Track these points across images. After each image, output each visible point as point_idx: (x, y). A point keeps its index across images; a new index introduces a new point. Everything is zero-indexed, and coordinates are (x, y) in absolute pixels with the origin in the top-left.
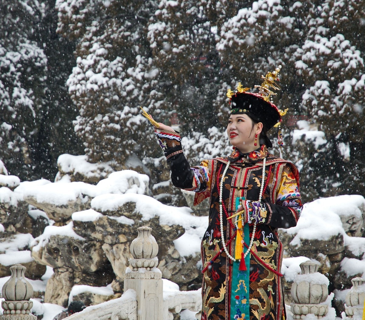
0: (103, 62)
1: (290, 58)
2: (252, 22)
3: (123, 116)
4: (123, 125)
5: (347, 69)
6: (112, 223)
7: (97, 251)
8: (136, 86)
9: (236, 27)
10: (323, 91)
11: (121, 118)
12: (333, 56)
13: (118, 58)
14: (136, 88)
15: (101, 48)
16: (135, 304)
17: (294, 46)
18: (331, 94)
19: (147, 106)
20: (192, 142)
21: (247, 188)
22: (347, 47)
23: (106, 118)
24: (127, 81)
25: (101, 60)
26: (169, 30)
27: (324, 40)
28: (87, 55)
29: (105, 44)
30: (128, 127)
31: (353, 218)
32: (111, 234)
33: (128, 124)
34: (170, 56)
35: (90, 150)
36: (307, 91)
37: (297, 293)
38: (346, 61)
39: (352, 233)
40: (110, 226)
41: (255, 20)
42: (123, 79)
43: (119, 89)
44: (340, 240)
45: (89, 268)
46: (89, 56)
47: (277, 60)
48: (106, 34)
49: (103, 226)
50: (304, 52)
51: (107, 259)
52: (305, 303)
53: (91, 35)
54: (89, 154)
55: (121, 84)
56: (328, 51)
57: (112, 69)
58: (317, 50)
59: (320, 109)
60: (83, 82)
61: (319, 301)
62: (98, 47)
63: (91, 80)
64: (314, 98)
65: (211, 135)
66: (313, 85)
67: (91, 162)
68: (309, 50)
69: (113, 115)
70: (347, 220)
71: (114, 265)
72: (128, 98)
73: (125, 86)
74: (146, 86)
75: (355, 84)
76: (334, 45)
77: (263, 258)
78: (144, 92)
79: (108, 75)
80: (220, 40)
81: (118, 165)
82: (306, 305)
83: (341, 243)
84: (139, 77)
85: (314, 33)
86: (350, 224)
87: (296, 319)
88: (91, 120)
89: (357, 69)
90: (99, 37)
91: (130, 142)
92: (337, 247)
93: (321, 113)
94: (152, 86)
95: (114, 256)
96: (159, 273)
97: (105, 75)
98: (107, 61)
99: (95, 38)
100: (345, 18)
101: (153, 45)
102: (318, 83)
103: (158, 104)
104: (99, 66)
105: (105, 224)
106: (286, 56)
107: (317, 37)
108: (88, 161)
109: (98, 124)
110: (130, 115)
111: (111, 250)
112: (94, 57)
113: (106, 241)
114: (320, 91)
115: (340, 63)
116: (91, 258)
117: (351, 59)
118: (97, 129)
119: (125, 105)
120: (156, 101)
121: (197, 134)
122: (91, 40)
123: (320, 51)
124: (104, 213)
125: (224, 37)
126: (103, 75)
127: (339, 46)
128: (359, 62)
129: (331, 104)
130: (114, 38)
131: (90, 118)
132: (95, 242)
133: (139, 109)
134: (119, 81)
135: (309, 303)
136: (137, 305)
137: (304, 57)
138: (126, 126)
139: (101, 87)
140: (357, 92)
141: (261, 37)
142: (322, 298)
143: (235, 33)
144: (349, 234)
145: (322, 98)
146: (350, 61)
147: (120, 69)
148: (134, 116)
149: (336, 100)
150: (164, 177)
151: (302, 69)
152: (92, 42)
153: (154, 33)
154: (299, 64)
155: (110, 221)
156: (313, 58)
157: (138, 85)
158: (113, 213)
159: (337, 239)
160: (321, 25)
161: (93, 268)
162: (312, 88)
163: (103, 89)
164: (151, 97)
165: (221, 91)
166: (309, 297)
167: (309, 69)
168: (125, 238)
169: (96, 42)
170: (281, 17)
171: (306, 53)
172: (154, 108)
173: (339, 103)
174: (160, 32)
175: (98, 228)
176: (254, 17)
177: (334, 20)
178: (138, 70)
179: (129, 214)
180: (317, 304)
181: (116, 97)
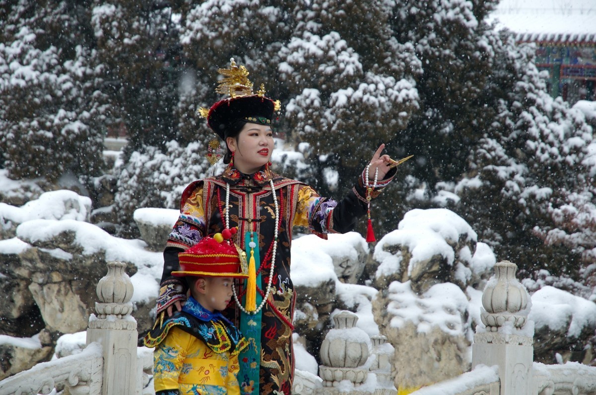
0: (33, 52)
1: (272, 58)
2: (227, 11)
3: (57, 121)
4: (57, 133)
5: (342, 76)
6: (44, 258)
7: (21, 292)
8: (74, 84)
9: (206, 16)
10: (312, 102)
11: (54, 124)
12: (326, 59)
13: (53, 48)
14: (74, 87)
15: (31, 33)
16: (100, 362)
17: (277, 44)
18: (321, 106)
19: (88, 111)
20: (144, 158)
21: (260, 220)
22: (343, 49)
23: (35, 123)
24: (64, 77)
25: (31, 49)
26: (119, 15)
27: (315, 38)
28: (12, 41)
29: (35, 29)
30: (63, 136)
31: (347, 261)
32: (42, 271)
33: (63, 132)
34: (120, 49)
35: (13, 162)
36: (292, 101)
37: (329, 354)
38: (342, 66)
39: (345, 278)
40: (41, 261)
41: (231, 8)
42: (58, 75)
43: (53, 87)
44: (331, 287)
45: (9, 313)
46: (15, 44)
47: (256, 60)
48: (37, 16)
49: (31, 261)
50: (290, 52)
51: (35, 302)
52: (339, 367)
53: (17, 16)
54: (10, 168)
55: (56, 80)
56: (320, 53)
57: (44, 60)
58: (307, 51)
59: (308, 124)
60: (6, 75)
61: (356, 364)
62: (27, 32)
63: (16, 73)
64: (300, 109)
65: (170, 150)
66: (300, 93)
67: (13, 179)
68: (296, 49)
69: (44, 120)
70: (340, 263)
71: (44, 311)
72: (64, 99)
73: (61, 83)
74: (88, 84)
75: (352, 95)
76: (328, 45)
77: (280, 310)
78: (85, 93)
79: (39, 68)
80: (185, 31)
81: (48, 184)
82: (341, 369)
83: (332, 291)
84: (79, 72)
85: (303, 29)
86: (342, 267)
87: (326, 386)
88: (14, 124)
89: (354, 76)
90: (27, 20)
91: (65, 155)
92: (327, 296)
93: (308, 128)
94: (95, 85)
95: (45, 300)
96: (133, 322)
97: (35, 68)
98: (38, 51)
99: (22, 21)
100: (341, 12)
101: (99, 33)
102: (306, 91)
103: (102, 109)
104: (27, 57)
105: (34, 257)
106: (267, 55)
107: (307, 34)
108: (9, 177)
109: (24, 130)
110: (66, 121)
111: (41, 292)
112: (22, 44)
113: (34, 279)
114: (308, 101)
115: (334, 67)
116: (12, 301)
117: (348, 63)
118: (22, 136)
119: (59, 108)
120: (100, 105)
121: (151, 149)
122: (17, 22)
123: (310, 52)
124: (34, 245)
125: (191, 29)
126: (33, 68)
127: (333, 46)
128: (357, 67)
129: (321, 118)
130: (47, 22)
131: (14, 122)
132: (19, 281)
133: (78, 114)
134: (52, 77)
135: (344, 366)
136: (104, 363)
137: (290, 58)
138: (60, 134)
139: (30, 83)
140: (354, 105)
141: (238, 30)
142: (360, 360)
143: (204, 24)
144: (342, 279)
145: (310, 111)
146: (345, 66)
147: (54, 61)
148: (71, 122)
149: (327, 113)
150: (105, 202)
151: (287, 73)
152: (19, 25)
153: (101, 18)
154: (284, 67)
155: (40, 254)
156: (301, 60)
157: (78, 83)
158: (45, 245)
159: (328, 286)
160: (311, 19)
161: (15, 314)
162: (298, 98)
163: (33, 85)
164: (93, 99)
165: (183, 96)
166: (345, 359)
167: (295, 73)
168: (60, 276)
169: (25, 25)
170: (262, 7)
171: (292, 52)
172: (97, 113)
173: (331, 118)
174: (108, 17)
175: (24, 263)
176: (229, 4)
177: (328, 14)
178: (78, 64)
179: (66, 246)
180: (354, 367)
181: (49, 97)
